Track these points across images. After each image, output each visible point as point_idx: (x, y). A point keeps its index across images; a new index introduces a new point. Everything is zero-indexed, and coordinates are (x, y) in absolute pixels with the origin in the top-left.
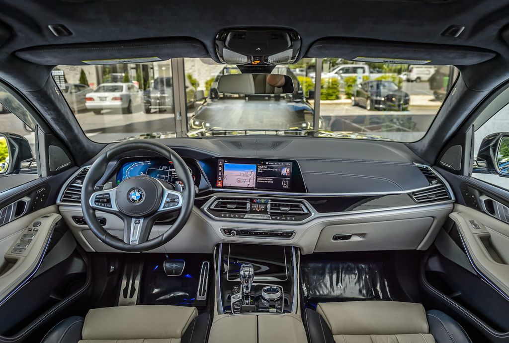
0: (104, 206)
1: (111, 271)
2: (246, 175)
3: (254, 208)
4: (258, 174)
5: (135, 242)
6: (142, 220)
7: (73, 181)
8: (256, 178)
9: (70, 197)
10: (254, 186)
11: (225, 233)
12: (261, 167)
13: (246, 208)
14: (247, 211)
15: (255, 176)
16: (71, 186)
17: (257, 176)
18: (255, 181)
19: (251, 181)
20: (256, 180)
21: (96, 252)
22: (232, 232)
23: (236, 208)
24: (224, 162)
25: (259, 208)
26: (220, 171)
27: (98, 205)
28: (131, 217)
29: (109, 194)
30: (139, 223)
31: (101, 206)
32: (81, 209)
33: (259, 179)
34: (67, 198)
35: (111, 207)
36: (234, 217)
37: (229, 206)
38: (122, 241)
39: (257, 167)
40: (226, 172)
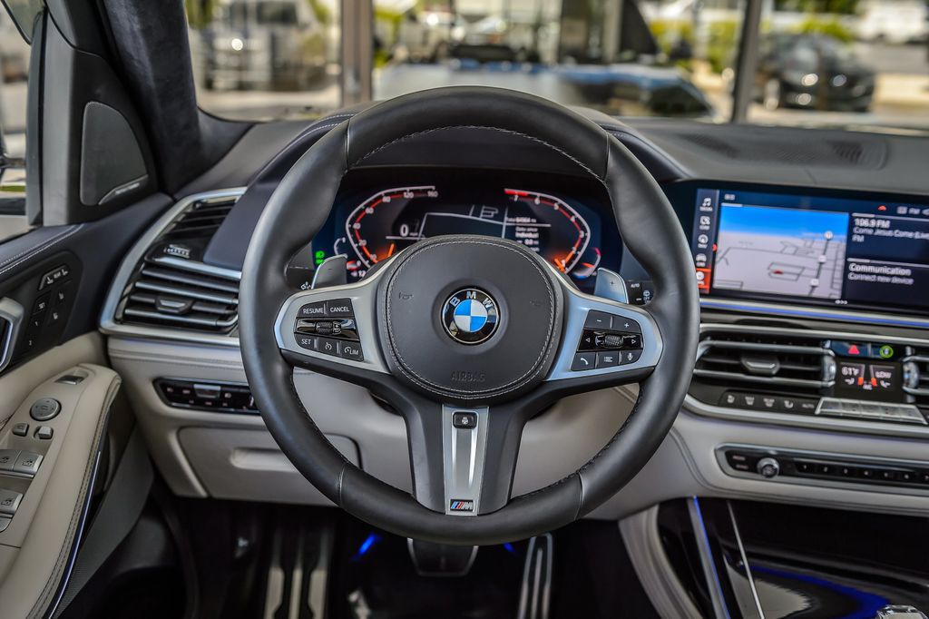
0: (333, 353)
1: (239, 554)
2: (807, 253)
3: (849, 377)
4: (852, 250)
5: (466, 505)
6: (483, 415)
7: (158, 249)
8: (847, 264)
9: (152, 307)
10: (836, 294)
11: (733, 463)
12: (865, 223)
13: (818, 375)
14: (823, 388)
15: (841, 255)
16: (151, 266)
17: (848, 254)
18: (839, 275)
19: (826, 274)
20: (846, 271)
21: (210, 498)
22: (764, 462)
23: (781, 373)
24: (722, 200)
25: (867, 378)
26: (704, 232)
27: (310, 347)
28: (439, 401)
29: (347, 302)
30: (471, 426)
31: (322, 350)
32: (236, 357)
33: (859, 268)
34: (140, 309)
35: (360, 358)
36: (778, 408)
37: (753, 365)
38: (408, 497)
39: (852, 224)
40: (727, 238)
